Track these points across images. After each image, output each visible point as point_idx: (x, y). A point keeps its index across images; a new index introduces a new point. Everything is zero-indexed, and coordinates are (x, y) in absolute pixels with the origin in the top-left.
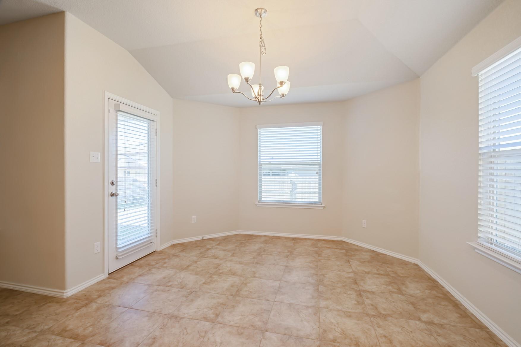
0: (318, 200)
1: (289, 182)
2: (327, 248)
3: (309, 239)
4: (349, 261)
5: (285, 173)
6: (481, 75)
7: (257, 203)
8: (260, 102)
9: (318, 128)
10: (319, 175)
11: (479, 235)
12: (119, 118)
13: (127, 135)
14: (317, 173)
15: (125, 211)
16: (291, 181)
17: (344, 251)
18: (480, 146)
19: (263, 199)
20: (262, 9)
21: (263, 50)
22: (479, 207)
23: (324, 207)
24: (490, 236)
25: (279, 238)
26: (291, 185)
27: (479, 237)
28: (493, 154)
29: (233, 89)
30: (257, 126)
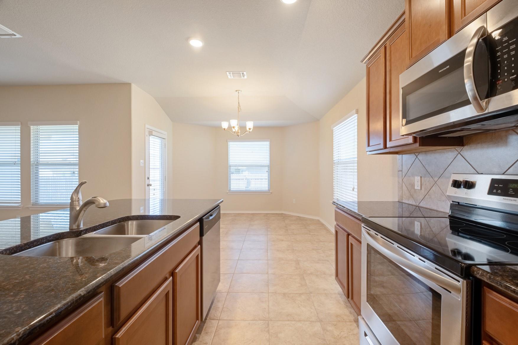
0: (267, 189)
1: (245, 179)
2: (273, 216)
3: (262, 214)
4: (284, 221)
5: (239, 171)
6: (335, 129)
7: (228, 192)
8: (238, 136)
9: (267, 143)
10: (268, 173)
11: (334, 197)
12: (150, 139)
13: (155, 149)
14: (267, 172)
15: (154, 195)
16: (246, 178)
17: (282, 217)
18: (334, 159)
19: (231, 189)
20: (239, 90)
21: (240, 109)
22: (334, 185)
23: (271, 193)
24: (337, 197)
25: (243, 214)
26: (246, 181)
27: (334, 198)
28: (339, 163)
29: (224, 129)
30: (228, 140)
